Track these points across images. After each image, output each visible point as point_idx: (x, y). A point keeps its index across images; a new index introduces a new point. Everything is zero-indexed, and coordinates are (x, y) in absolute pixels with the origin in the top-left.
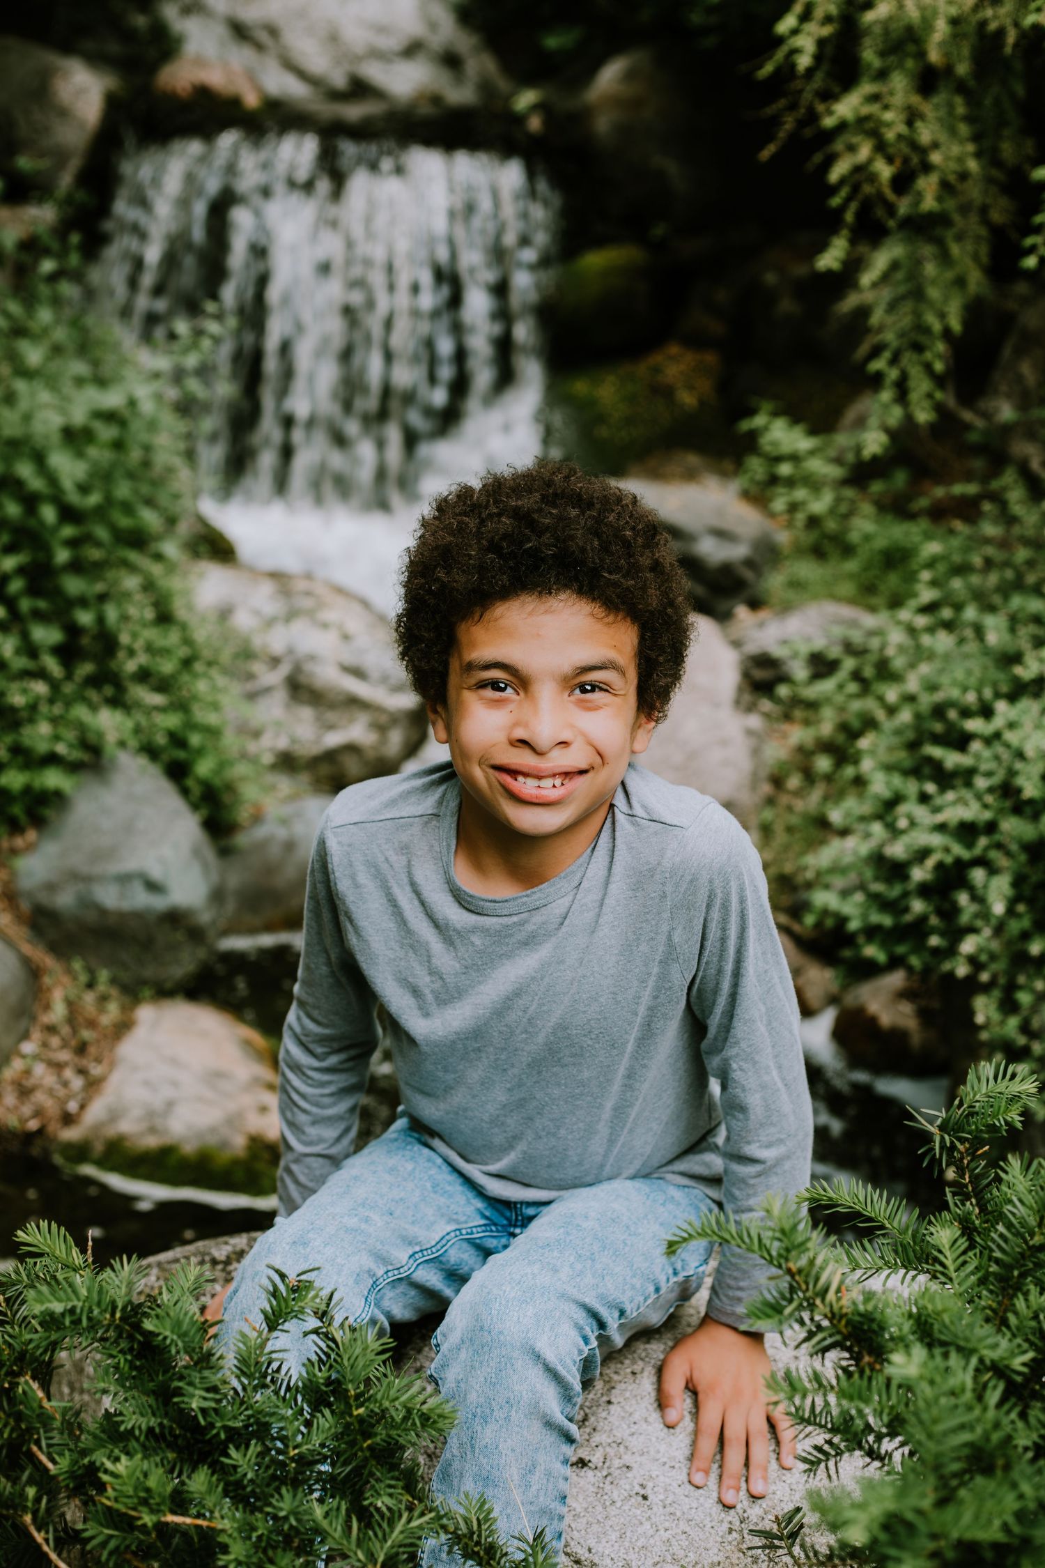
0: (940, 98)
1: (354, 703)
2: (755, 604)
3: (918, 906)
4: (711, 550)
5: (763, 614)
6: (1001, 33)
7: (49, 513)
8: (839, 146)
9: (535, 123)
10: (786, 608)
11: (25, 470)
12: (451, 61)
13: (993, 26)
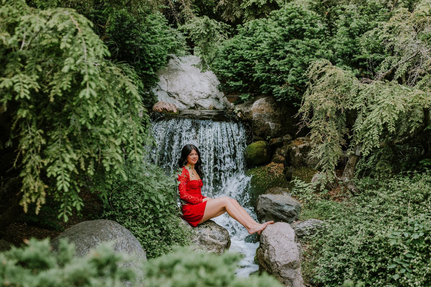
0: (330, 122)
1: (214, 243)
2: (297, 220)
3: (336, 276)
4: (286, 208)
5: (299, 222)
6: (340, 109)
7: (158, 207)
8: (311, 132)
9: (239, 115)
10: (304, 220)
11: (153, 199)
12: (217, 99)
13: (339, 108)
